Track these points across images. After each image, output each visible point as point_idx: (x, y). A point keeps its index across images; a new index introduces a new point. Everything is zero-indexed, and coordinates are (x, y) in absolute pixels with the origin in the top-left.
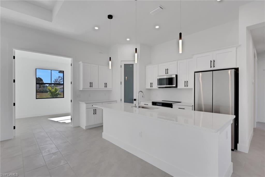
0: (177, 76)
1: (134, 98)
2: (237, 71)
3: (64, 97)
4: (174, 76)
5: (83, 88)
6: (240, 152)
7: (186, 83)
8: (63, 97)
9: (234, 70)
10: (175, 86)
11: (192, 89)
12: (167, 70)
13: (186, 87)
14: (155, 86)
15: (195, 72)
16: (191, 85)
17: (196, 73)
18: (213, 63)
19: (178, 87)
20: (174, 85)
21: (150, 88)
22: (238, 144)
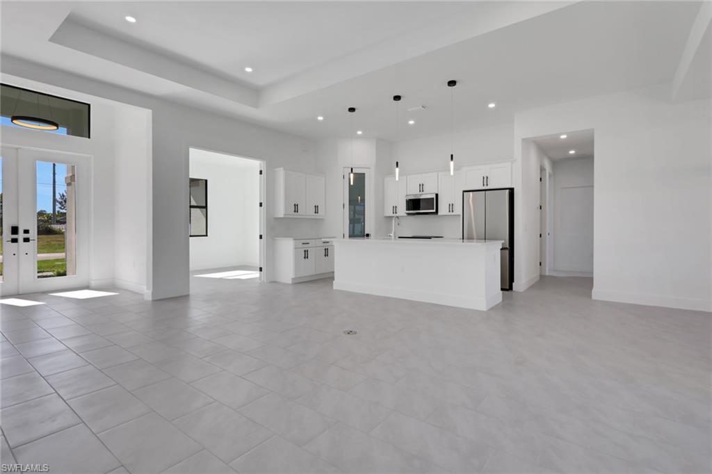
0: (437, 195)
1: (366, 233)
2: (512, 191)
3: (207, 235)
4: (434, 196)
5: (285, 215)
6: (517, 292)
7: (451, 207)
8: (205, 234)
9: (507, 191)
10: (434, 211)
11: (459, 215)
12: (421, 186)
13: (451, 213)
14: (402, 210)
15: (464, 191)
16: (458, 211)
17: (465, 193)
18: (486, 180)
19: (439, 214)
20: (433, 209)
21: (391, 214)
22: (514, 284)
